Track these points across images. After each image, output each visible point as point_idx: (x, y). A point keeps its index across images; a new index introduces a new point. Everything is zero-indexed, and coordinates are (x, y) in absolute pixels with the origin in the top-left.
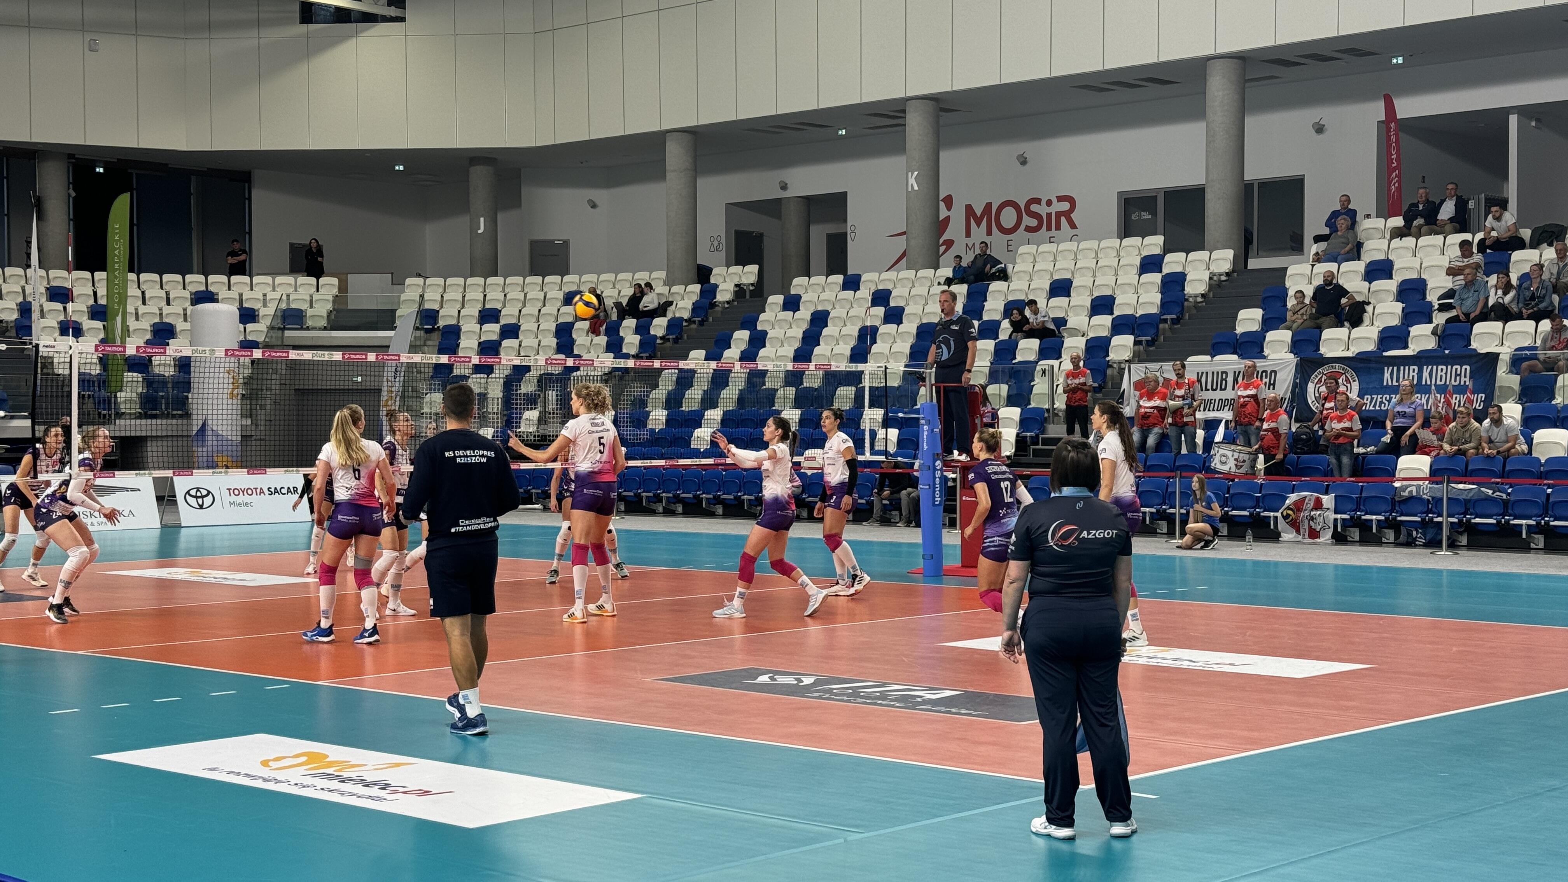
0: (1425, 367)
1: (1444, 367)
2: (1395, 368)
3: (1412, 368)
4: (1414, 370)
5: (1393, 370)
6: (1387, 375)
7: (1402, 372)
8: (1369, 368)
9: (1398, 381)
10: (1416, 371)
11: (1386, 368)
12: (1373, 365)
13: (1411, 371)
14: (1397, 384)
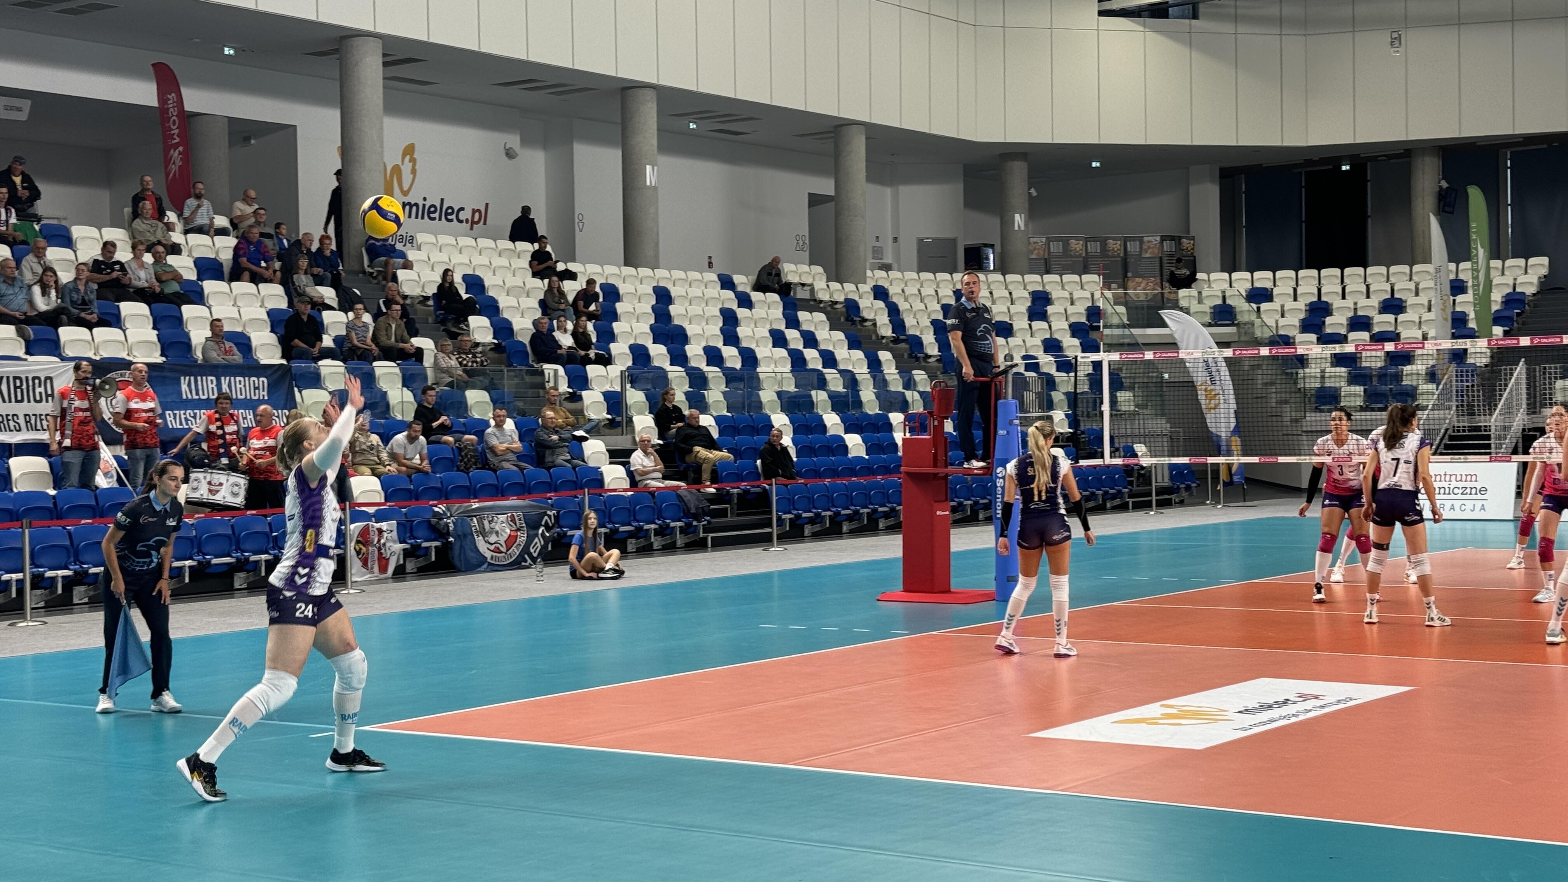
0: (223, 378)
1: (242, 379)
2: (192, 378)
3: (210, 378)
4: (212, 381)
5: (190, 381)
6: (184, 387)
7: (200, 383)
8: (164, 377)
9: (197, 394)
10: (215, 383)
11: (182, 378)
12: (168, 374)
13: (209, 382)
14: (197, 397)
